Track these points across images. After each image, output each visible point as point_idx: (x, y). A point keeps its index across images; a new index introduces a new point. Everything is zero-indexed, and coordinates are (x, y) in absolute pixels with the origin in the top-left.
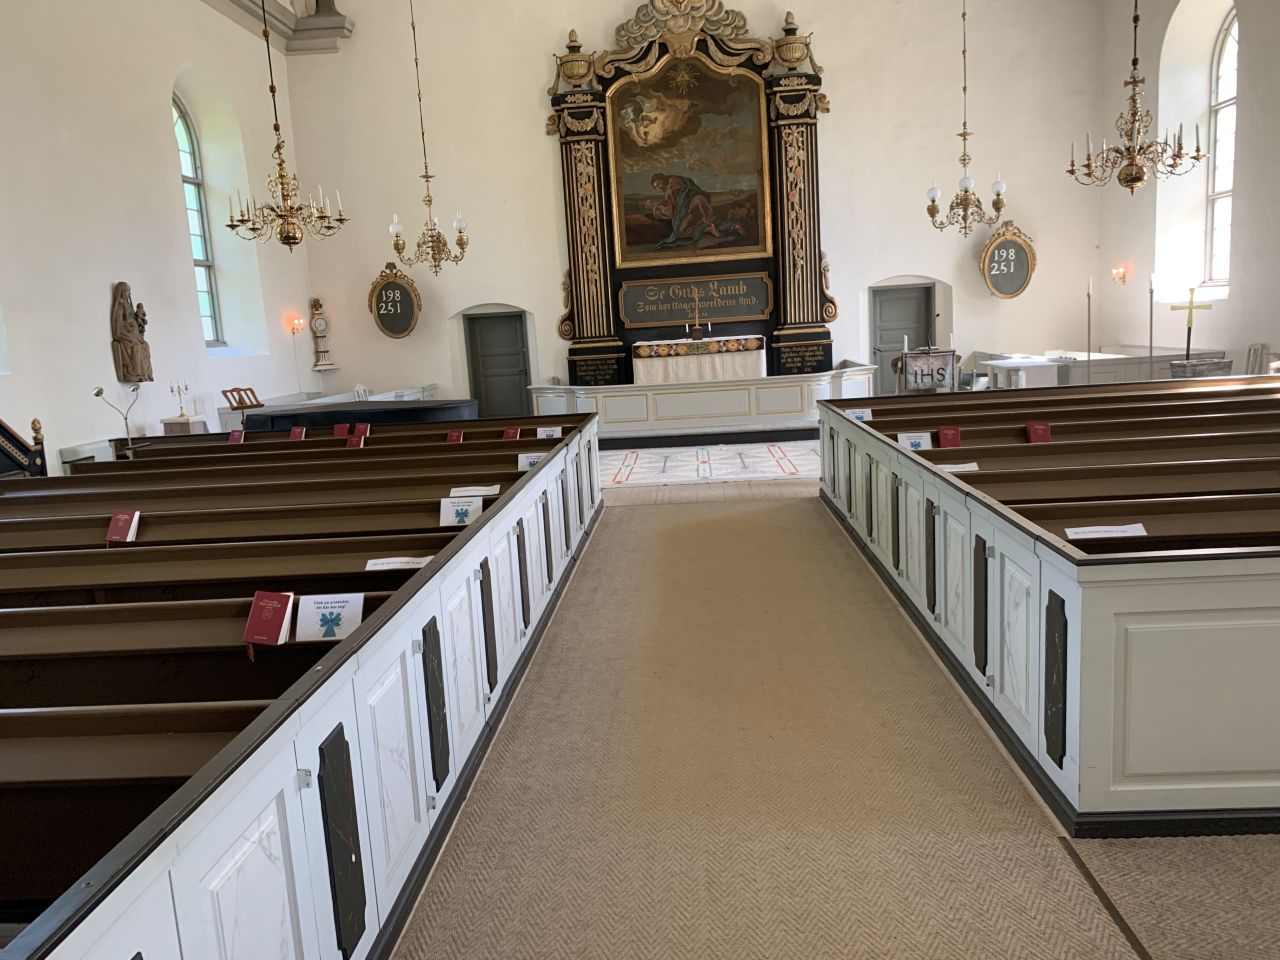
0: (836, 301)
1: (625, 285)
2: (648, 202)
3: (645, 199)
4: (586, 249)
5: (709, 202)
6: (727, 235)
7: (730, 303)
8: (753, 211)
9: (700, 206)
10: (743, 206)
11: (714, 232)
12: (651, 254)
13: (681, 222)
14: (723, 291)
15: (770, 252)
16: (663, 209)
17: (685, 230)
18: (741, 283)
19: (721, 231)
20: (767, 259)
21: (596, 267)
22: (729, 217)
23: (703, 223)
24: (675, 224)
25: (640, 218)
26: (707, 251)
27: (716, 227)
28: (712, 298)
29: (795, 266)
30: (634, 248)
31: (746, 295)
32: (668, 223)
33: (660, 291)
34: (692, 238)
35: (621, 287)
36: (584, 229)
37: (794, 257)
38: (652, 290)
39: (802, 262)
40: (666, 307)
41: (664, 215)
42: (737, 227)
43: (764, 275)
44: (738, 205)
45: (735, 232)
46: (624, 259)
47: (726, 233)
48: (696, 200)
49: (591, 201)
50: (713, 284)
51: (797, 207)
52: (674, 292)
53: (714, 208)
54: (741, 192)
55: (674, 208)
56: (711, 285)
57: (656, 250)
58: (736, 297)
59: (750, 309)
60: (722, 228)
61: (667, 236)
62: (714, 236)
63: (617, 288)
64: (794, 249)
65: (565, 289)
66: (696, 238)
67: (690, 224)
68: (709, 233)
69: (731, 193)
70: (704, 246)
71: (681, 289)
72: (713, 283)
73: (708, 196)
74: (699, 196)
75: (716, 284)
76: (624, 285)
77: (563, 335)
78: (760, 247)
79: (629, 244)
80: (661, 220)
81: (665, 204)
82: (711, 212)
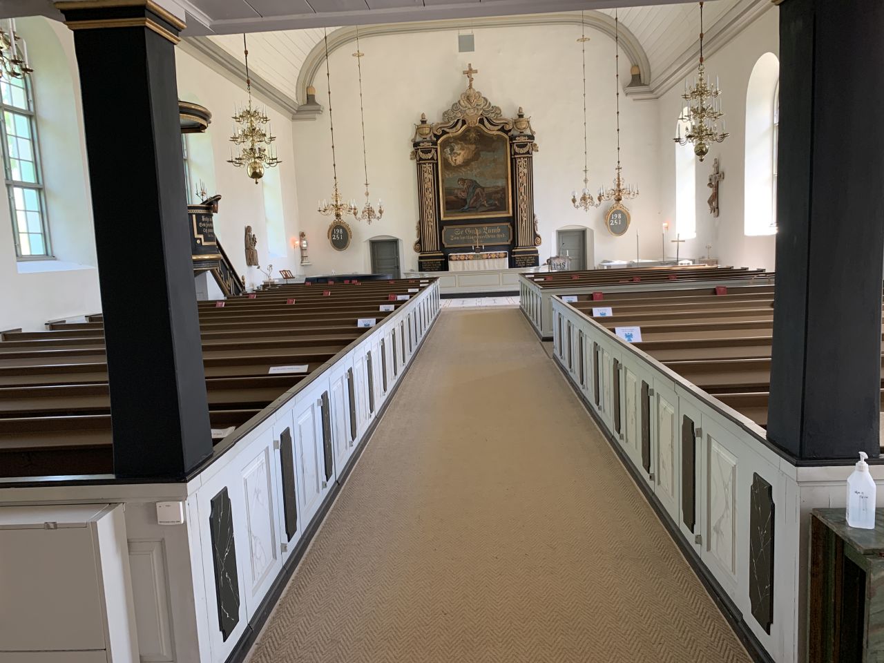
0: (541, 236)
1: (445, 228)
2: (456, 191)
4: (428, 211)
5: (484, 191)
7: (493, 236)
8: (503, 195)
9: (480, 193)
10: (499, 193)
11: (486, 205)
12: (457, 214)
13: (471, 199)
14: (490, 231)
15: (511, 214)
16: (463, 194)
17: (473, 203)
18: (498, 228)
19: (489, 204)
20: (510, 217)
21: (432, 220)
22: (493, 198)
23: (481, 200)
24: (468, 201)
25: (453, 198)
26: (483, 213)
27: (487, 203)
28: (485, 234)
29: (522, 220)
30: (449, 211)
31: (500, 233)
33: (461, 231)
34: (476, 207)
35: (443, 229)
36: (427, 203)
37: (522, 216)
38: (457, 230)
39: (525, 219)
40: (464, 238)
41: (463, 197)
42: (496, 202)
43: (508, 224)
44: (497, 192)
45: (495, 205)
46: (445, 216)
47: (491, 205)
48: (478, 190)
49: (430, 190)
50: (485, 228)
51: (523, 194)
52: (467, 231)
53: (486, 194)
54: (498, 187)
55: (468, 194)
58: (496, 234)
59: (502, 240)
61: (465, 206)
63: (441, 229)
64: (522, 213)
65: (417, 229)
67: (475, 201)
68: (484, 205)
69: (494, 187)
71: (471, 230)
73: (483, 188)
74: (479, 188)
77: (416, 250)
78: (507, 211)
79: (447, 209)
80: (462, 199)
81: (464, 192)
82: (484, 195)
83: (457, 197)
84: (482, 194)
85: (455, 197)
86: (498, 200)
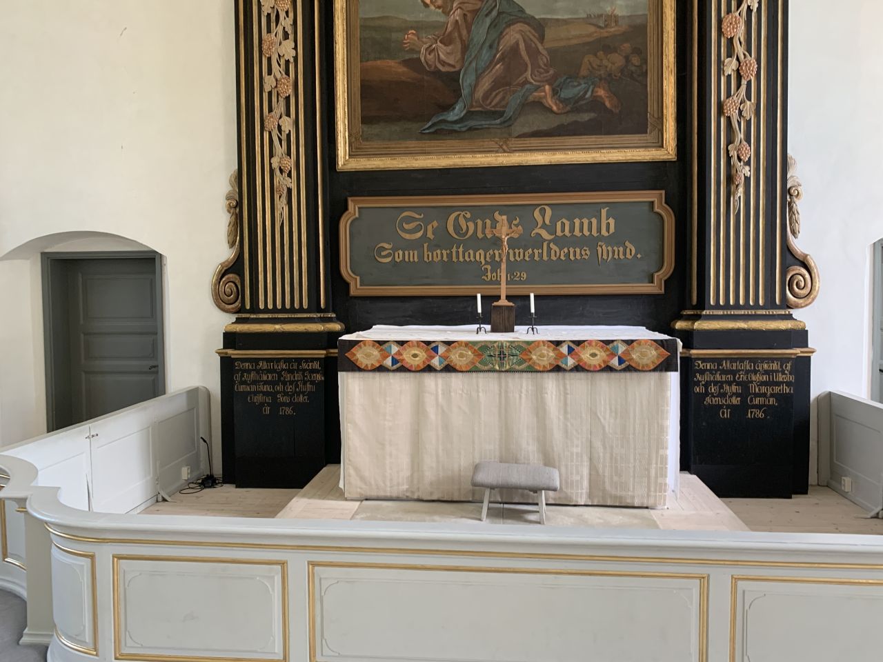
0: (813, 262)
1: (353, 206)
2: (411, 36)
3: (405, 30)
4: (271, 124)
5: (542, 39)
6: (577, 110)
7: (577, 253)
8: (635, 60)
9: (522, 46)
10: (615, 50)
11: (550, 102)
12: (412, 144)
13: (479, 77)
14: (564, 228)
15: (669, 151)
16: (443, 51)
17: (486, 95)
18: (604, 212)
19: (565, 101)
20: (664, 163)
21: (290, 163)
22: (584, 72)
23: (526, 82)
24: (466, 82)
25: (393, 67)
26: (535, 142)
27: (555, 92)
28: (539, 242)
29: (730, 179)
30: (375, 129)
31: (614, 240)
32: (452, 80)
33: (427, 221)
34: (501, 114)
35: (346, 209)
36: (269, 82)
37: (729, 158)
38: (410, 220)
39: (747, 171)
40: (439, 255)
41: (444, 63)
42: (601, 92)
43: (655, 197)
44: (605, 46)
45: (596, 104)
46: (353, 153)
47: (575, 105)
48: (514, 35)
49: (286, 23)
50: (543, 212)
51: (740, 50)
52: (457, 227)
53: (551, 52)
54: (612, 19)
55: (465, 48)
56: (537, 214)
57: (422, 136)
58: (591, 242)
59: (621, 270)
60: (567, 93)
61: (448, 107)
62: (551, 111)
63: (336, 210)
64: (730, 141)
65: (230, 207)
66: (509, 112)
67: (497, 84)
68: (539, 105)
69: (588, 20)
70: (526, 130)
71: (473, 219)
72: (543, 207)
73: (540, 27)
74: (518, 26)
75: (549, 211)
76: (351, 205)
77: (221, 301)
78: (650, 137)
79: (366, 120)
80: (437, 73)
81: (447, 41)
82: (544, 59)
83: (414, 64)
84: (533, 53)
85: (406, 63)
86: (609, 80)
